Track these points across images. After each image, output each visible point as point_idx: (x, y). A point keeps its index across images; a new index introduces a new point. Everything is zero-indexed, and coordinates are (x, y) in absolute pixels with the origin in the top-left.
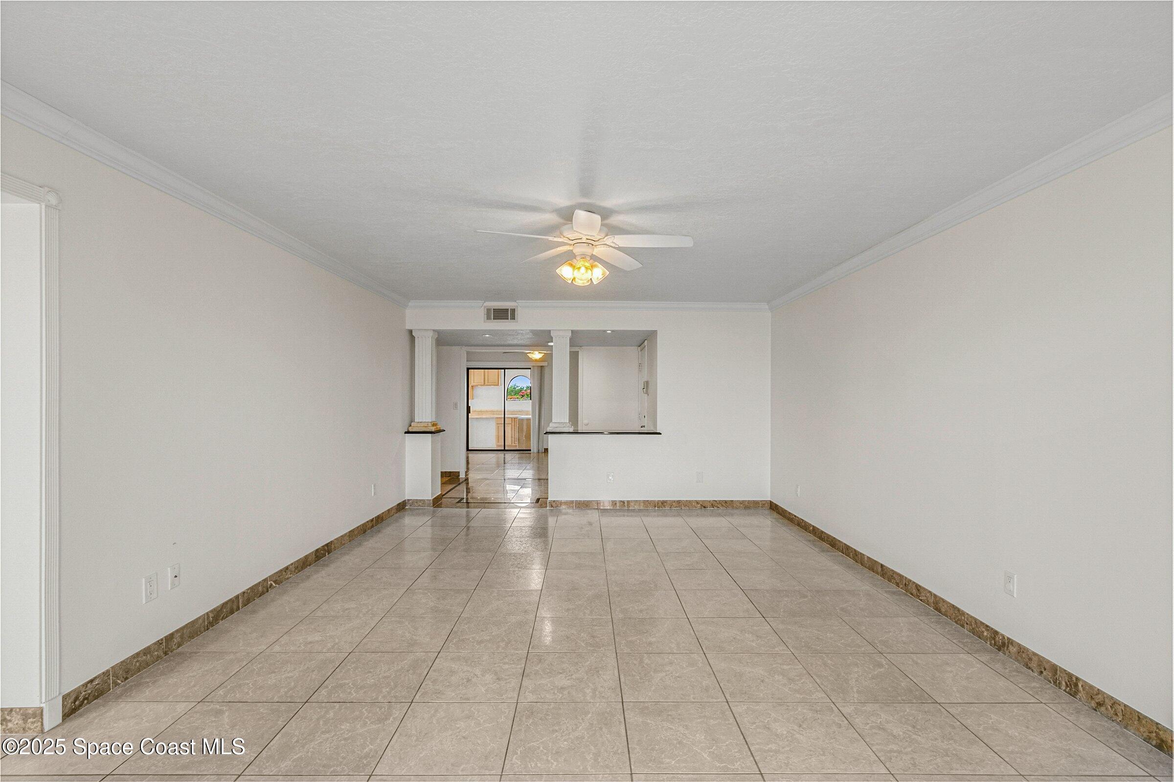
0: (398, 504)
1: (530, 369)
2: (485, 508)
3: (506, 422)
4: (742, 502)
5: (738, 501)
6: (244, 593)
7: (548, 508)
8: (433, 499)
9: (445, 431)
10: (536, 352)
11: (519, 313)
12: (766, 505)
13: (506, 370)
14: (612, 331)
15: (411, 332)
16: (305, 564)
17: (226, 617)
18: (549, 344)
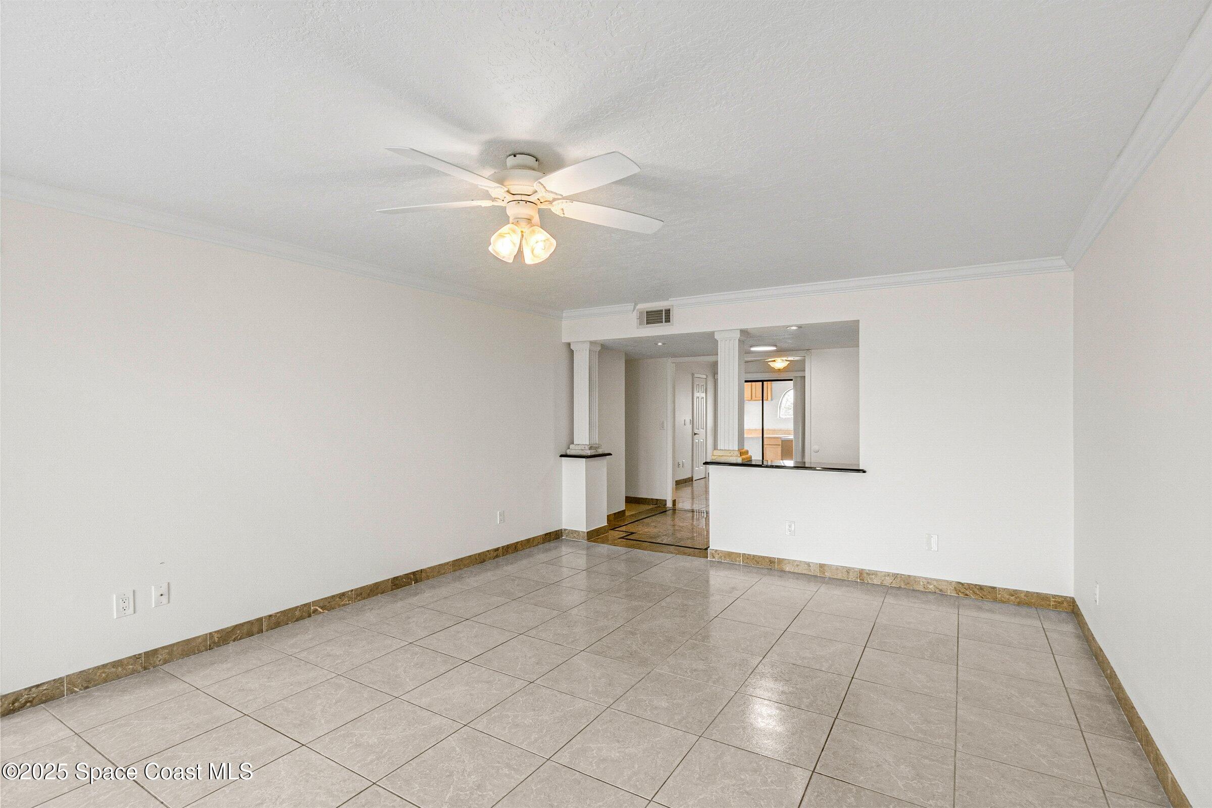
0: (546, 534)
1: (791, 380)
2: (639, 548)
3: (765, 443)
4: (1014, 593)
5: (1005, 589)
6: (270, 616)
7: (708, 559)
8: (588, 532)
9: (611, 455)
10: (779, 360)
11: (674, 315)
12: (1065, 604)
13: (765, 383)
14: (800, 327)
15: (569, 344)
16: (374, 591)
17: (240, 639)
18: (753, 349)
